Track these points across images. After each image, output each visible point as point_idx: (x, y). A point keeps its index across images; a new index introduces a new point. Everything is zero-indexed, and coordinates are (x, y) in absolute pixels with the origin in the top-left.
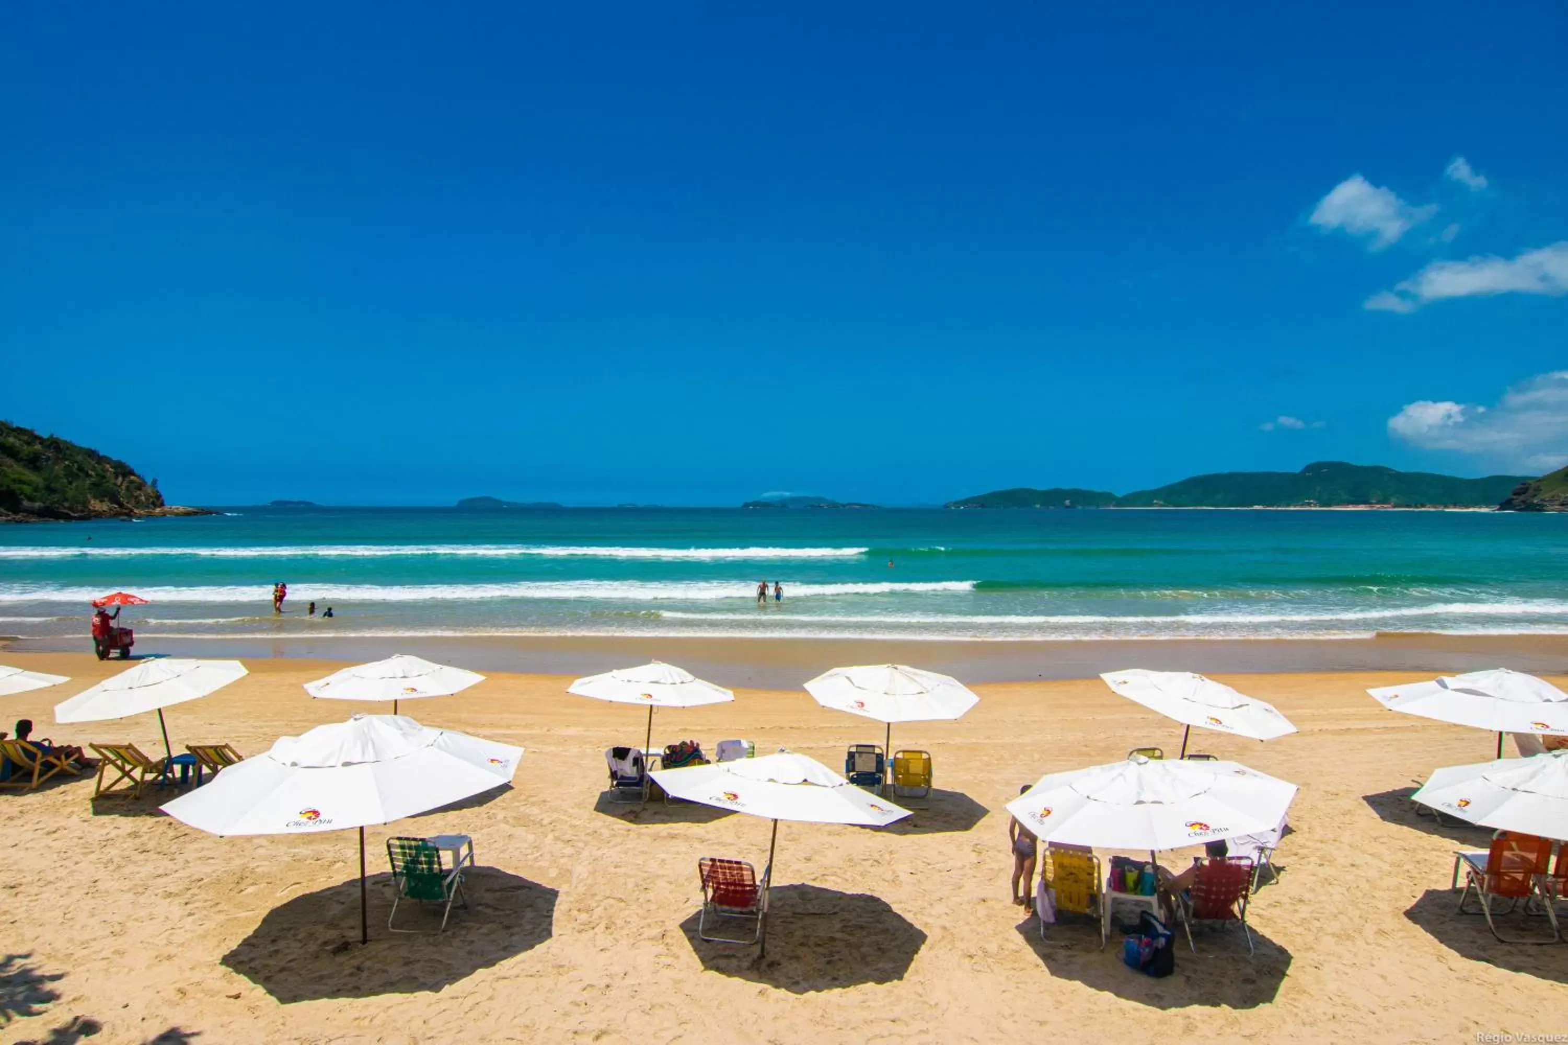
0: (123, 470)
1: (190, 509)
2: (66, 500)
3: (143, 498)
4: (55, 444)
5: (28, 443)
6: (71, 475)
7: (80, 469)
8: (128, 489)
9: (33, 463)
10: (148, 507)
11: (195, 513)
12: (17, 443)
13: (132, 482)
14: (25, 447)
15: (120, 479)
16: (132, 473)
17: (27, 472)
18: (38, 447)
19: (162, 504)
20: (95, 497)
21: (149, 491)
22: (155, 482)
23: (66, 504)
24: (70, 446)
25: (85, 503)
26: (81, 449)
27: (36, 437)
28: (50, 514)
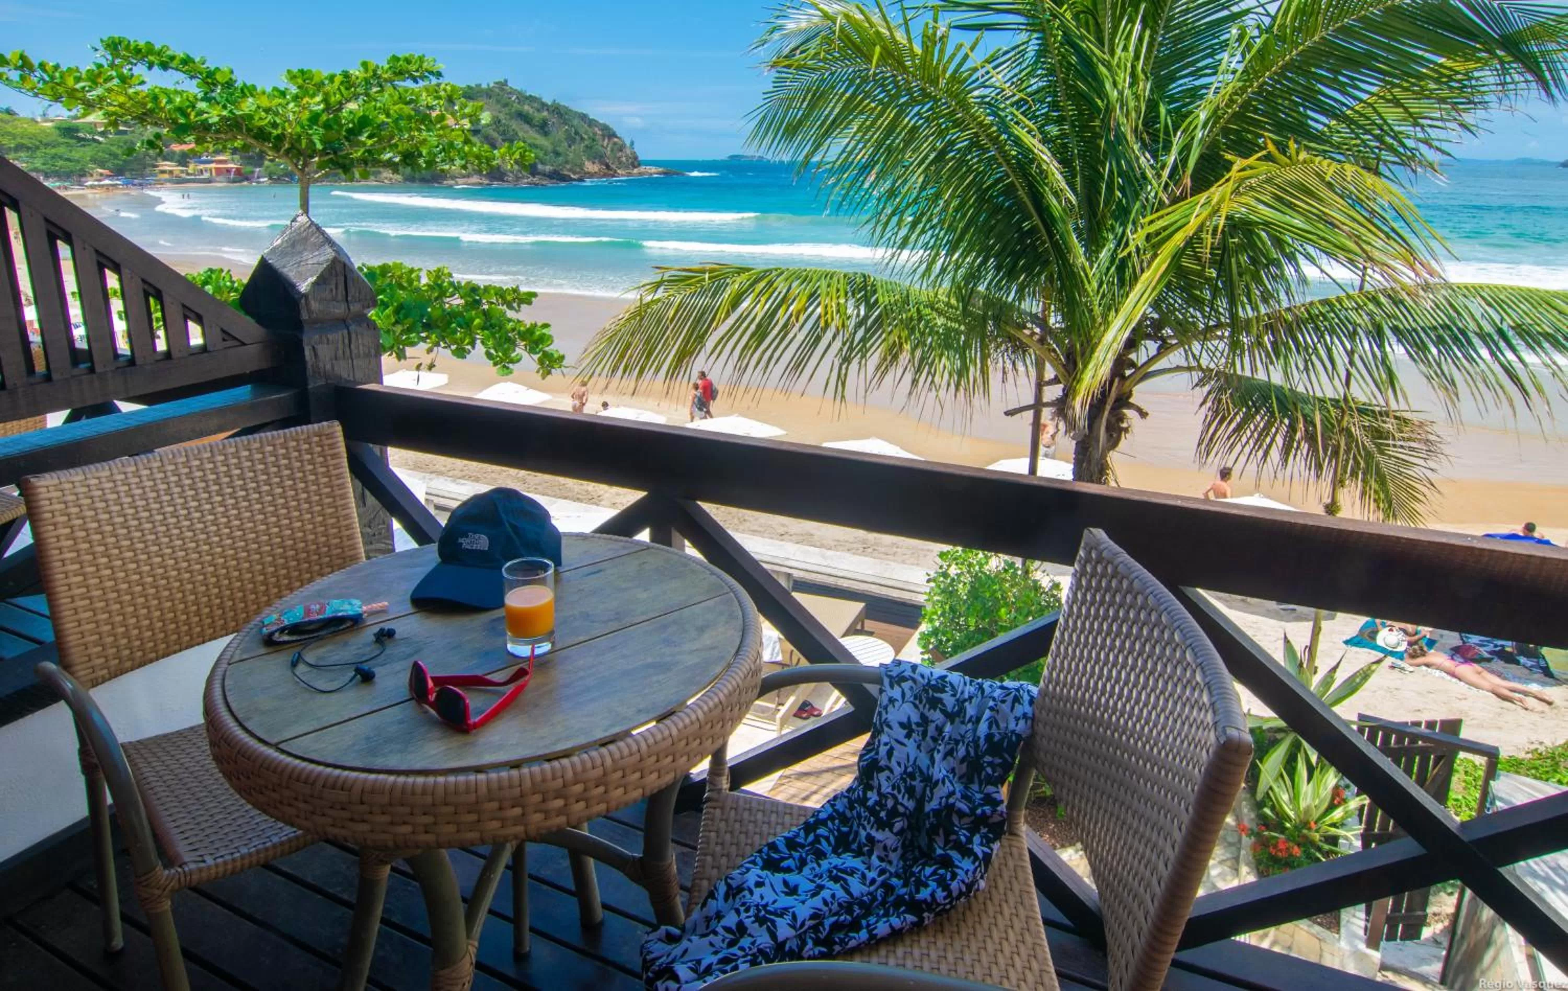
0: (609, 133)
2: (567, 162)
3: (624, 159)
4: (558, 111)
5: (538, 110)
6: (571, 140)
7: (576, 133)
8: (612, 150)
9: (543, 128)
10: (627, 168)
12: (531, 111)
13: (615, 144)
14: (536, 114)
15: (606, 141)
16: (615, 135)
17: (537, 136)
18: (545, 114)
19: (638, 165)
20: (588, 159)
21: (628, 152)
22: (632, 143)
23: (568, 167)
24: (568, 111)
25: (581, 166)
26: (576, 113)
27: (544, 105)
28: (556, 175)
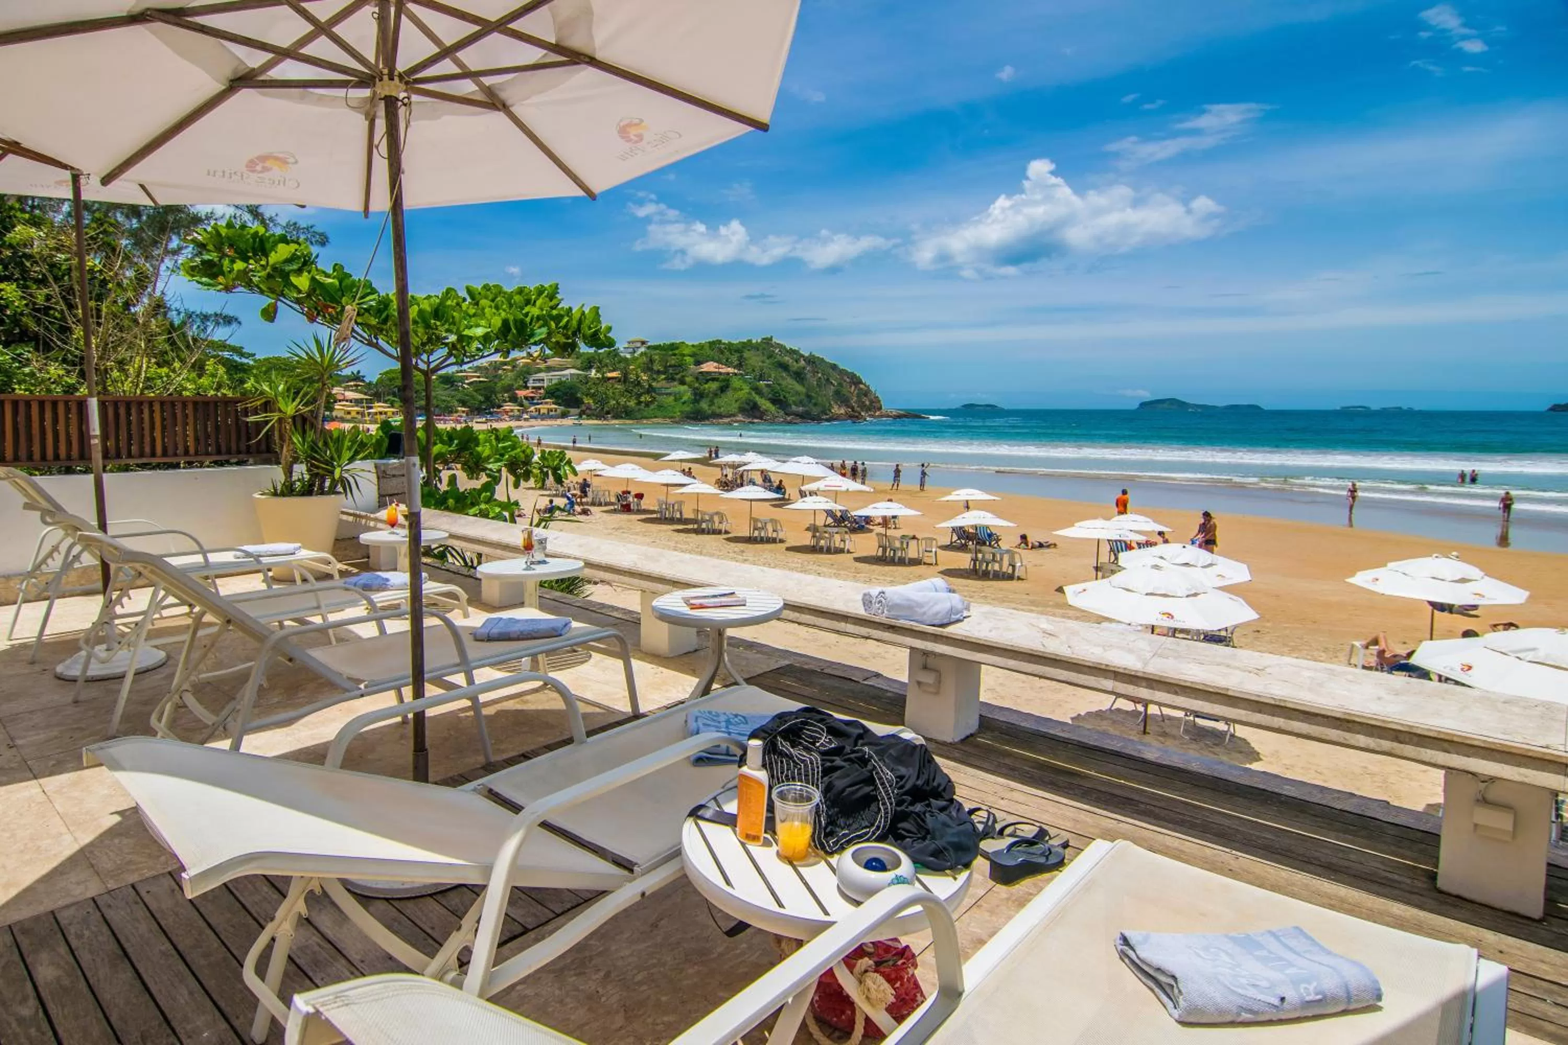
0: (855, 380)
1: (902, 412)
2: (818, 405)
3: (867, 403)
4: (812, 361)
5: (796, 361)
6: (822, 385)
7: (828, 380)
8: (858, 396)
9: (799, 376)
10: (870, 411)
11: (905, 416)
12: (790, 361)
13: (861, 390)
14: (794, 364)
15: (853, 387)
16: (861, 382)
17: (795, 384)
18: (802, 364)
19: (880, 408)
20: (836, 403)
21: (872, 397)
22: (876, 389)
23: (818, 409)
25: (830, 408)
27: (802, 356)
28: (806, 417)
